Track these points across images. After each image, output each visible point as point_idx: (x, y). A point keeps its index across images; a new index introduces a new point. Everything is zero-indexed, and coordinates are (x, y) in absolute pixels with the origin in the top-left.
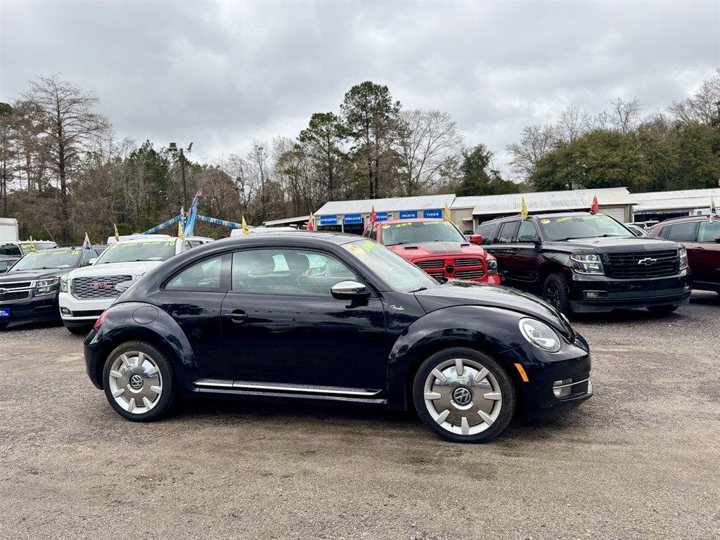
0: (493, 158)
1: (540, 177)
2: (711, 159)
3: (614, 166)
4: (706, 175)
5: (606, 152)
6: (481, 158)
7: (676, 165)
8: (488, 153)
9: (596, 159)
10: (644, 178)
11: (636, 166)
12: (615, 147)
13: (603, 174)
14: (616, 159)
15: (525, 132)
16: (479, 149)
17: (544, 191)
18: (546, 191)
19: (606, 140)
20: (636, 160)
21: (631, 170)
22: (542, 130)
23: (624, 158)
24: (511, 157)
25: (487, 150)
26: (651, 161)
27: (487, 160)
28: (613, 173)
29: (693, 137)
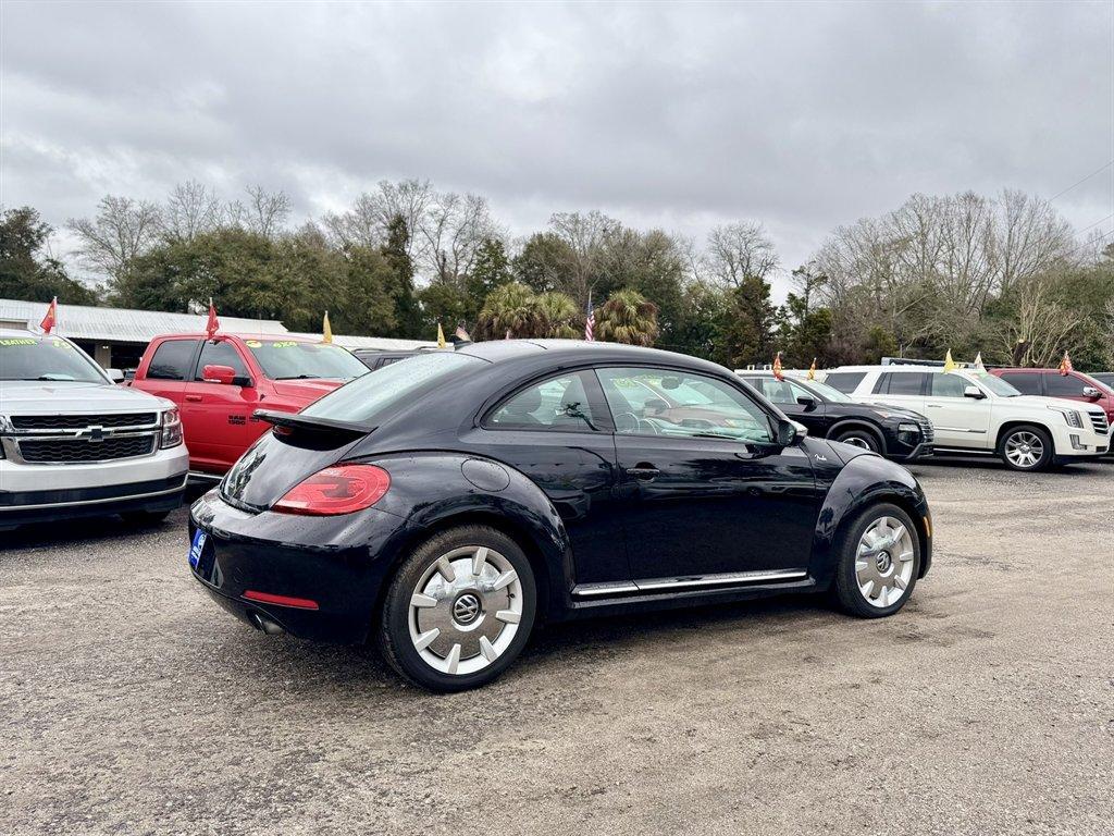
0: (51, 237)
1: (143, 285)
2: (384, 300)
3: (264, 287)
4: (378, 320)
5: (253, 264)
6: (27, 234)
7: (344, 300)
8: (43, 226)
9: (238, 272)
10: (305, 311)
11: (295, 293)
12: (266, 259)
13: (247, 298)
14: (269, 278)
15: (104, 204)
16: (24, 216)
17: (148, 310)
18: (153, 310)
19: (253, 246)
20: (296, 284)
21: (289, 297)
22: (136, 208)
23: (279, 278)
24: (78, 242)
25: (41, 220)
26: (314, 289)
27: (39, 237)
28: (262, 299)
29: (364, 265)
